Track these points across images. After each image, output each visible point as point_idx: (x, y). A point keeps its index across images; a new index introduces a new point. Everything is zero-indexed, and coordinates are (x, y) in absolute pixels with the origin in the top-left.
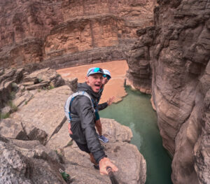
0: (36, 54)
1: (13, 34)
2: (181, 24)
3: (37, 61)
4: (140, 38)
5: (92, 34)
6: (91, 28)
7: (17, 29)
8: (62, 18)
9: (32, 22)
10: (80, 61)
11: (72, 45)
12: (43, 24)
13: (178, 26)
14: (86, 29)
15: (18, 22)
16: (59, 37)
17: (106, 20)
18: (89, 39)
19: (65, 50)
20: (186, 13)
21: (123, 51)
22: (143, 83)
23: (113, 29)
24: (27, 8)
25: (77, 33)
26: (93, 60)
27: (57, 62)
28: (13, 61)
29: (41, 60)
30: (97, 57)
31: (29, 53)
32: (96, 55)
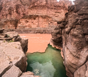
0: (14, 25)
1: (7, 15)
2: (82, 17)
3: (14, 28)
4: (59, 25)
5: (38, 22)
6: (38, 19)
7: (9, 13)
8: (28, 13)
9: (16, 12)
10: (32, 32)
11: (29, 24)
12: (19, 14)
13: (81, 18)
14: (36, 19)
15: (10, 11)
16: (25, 20)
17: (45, 17)
18: (37, 23)
19: (26, 26)
20: (84, 13)
21: (50, 30)
22: (57, 45)
23: (47, 21)
24: (15, 6)
25: (32, 20)
26: (37, 32)
27: (22, 30)
28: (4, 26)
29: (16, 28)
30: (39, 31)
31: (11, 24)
32: (39, 30)
